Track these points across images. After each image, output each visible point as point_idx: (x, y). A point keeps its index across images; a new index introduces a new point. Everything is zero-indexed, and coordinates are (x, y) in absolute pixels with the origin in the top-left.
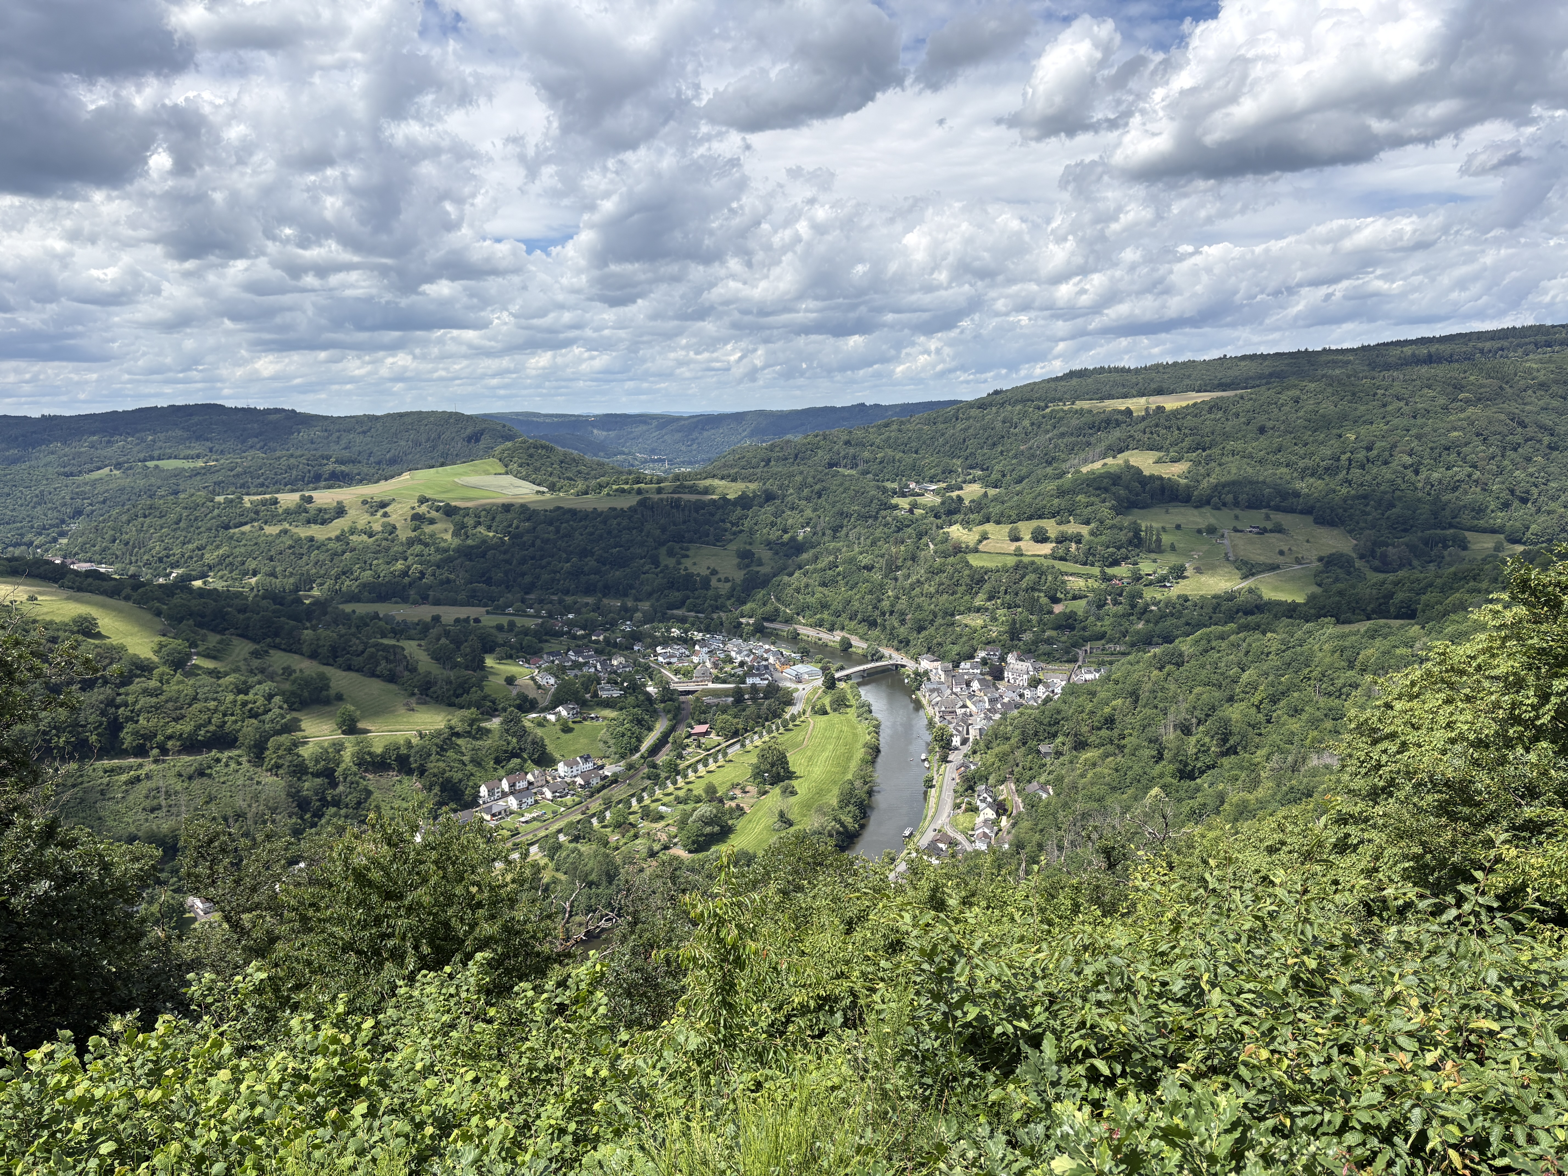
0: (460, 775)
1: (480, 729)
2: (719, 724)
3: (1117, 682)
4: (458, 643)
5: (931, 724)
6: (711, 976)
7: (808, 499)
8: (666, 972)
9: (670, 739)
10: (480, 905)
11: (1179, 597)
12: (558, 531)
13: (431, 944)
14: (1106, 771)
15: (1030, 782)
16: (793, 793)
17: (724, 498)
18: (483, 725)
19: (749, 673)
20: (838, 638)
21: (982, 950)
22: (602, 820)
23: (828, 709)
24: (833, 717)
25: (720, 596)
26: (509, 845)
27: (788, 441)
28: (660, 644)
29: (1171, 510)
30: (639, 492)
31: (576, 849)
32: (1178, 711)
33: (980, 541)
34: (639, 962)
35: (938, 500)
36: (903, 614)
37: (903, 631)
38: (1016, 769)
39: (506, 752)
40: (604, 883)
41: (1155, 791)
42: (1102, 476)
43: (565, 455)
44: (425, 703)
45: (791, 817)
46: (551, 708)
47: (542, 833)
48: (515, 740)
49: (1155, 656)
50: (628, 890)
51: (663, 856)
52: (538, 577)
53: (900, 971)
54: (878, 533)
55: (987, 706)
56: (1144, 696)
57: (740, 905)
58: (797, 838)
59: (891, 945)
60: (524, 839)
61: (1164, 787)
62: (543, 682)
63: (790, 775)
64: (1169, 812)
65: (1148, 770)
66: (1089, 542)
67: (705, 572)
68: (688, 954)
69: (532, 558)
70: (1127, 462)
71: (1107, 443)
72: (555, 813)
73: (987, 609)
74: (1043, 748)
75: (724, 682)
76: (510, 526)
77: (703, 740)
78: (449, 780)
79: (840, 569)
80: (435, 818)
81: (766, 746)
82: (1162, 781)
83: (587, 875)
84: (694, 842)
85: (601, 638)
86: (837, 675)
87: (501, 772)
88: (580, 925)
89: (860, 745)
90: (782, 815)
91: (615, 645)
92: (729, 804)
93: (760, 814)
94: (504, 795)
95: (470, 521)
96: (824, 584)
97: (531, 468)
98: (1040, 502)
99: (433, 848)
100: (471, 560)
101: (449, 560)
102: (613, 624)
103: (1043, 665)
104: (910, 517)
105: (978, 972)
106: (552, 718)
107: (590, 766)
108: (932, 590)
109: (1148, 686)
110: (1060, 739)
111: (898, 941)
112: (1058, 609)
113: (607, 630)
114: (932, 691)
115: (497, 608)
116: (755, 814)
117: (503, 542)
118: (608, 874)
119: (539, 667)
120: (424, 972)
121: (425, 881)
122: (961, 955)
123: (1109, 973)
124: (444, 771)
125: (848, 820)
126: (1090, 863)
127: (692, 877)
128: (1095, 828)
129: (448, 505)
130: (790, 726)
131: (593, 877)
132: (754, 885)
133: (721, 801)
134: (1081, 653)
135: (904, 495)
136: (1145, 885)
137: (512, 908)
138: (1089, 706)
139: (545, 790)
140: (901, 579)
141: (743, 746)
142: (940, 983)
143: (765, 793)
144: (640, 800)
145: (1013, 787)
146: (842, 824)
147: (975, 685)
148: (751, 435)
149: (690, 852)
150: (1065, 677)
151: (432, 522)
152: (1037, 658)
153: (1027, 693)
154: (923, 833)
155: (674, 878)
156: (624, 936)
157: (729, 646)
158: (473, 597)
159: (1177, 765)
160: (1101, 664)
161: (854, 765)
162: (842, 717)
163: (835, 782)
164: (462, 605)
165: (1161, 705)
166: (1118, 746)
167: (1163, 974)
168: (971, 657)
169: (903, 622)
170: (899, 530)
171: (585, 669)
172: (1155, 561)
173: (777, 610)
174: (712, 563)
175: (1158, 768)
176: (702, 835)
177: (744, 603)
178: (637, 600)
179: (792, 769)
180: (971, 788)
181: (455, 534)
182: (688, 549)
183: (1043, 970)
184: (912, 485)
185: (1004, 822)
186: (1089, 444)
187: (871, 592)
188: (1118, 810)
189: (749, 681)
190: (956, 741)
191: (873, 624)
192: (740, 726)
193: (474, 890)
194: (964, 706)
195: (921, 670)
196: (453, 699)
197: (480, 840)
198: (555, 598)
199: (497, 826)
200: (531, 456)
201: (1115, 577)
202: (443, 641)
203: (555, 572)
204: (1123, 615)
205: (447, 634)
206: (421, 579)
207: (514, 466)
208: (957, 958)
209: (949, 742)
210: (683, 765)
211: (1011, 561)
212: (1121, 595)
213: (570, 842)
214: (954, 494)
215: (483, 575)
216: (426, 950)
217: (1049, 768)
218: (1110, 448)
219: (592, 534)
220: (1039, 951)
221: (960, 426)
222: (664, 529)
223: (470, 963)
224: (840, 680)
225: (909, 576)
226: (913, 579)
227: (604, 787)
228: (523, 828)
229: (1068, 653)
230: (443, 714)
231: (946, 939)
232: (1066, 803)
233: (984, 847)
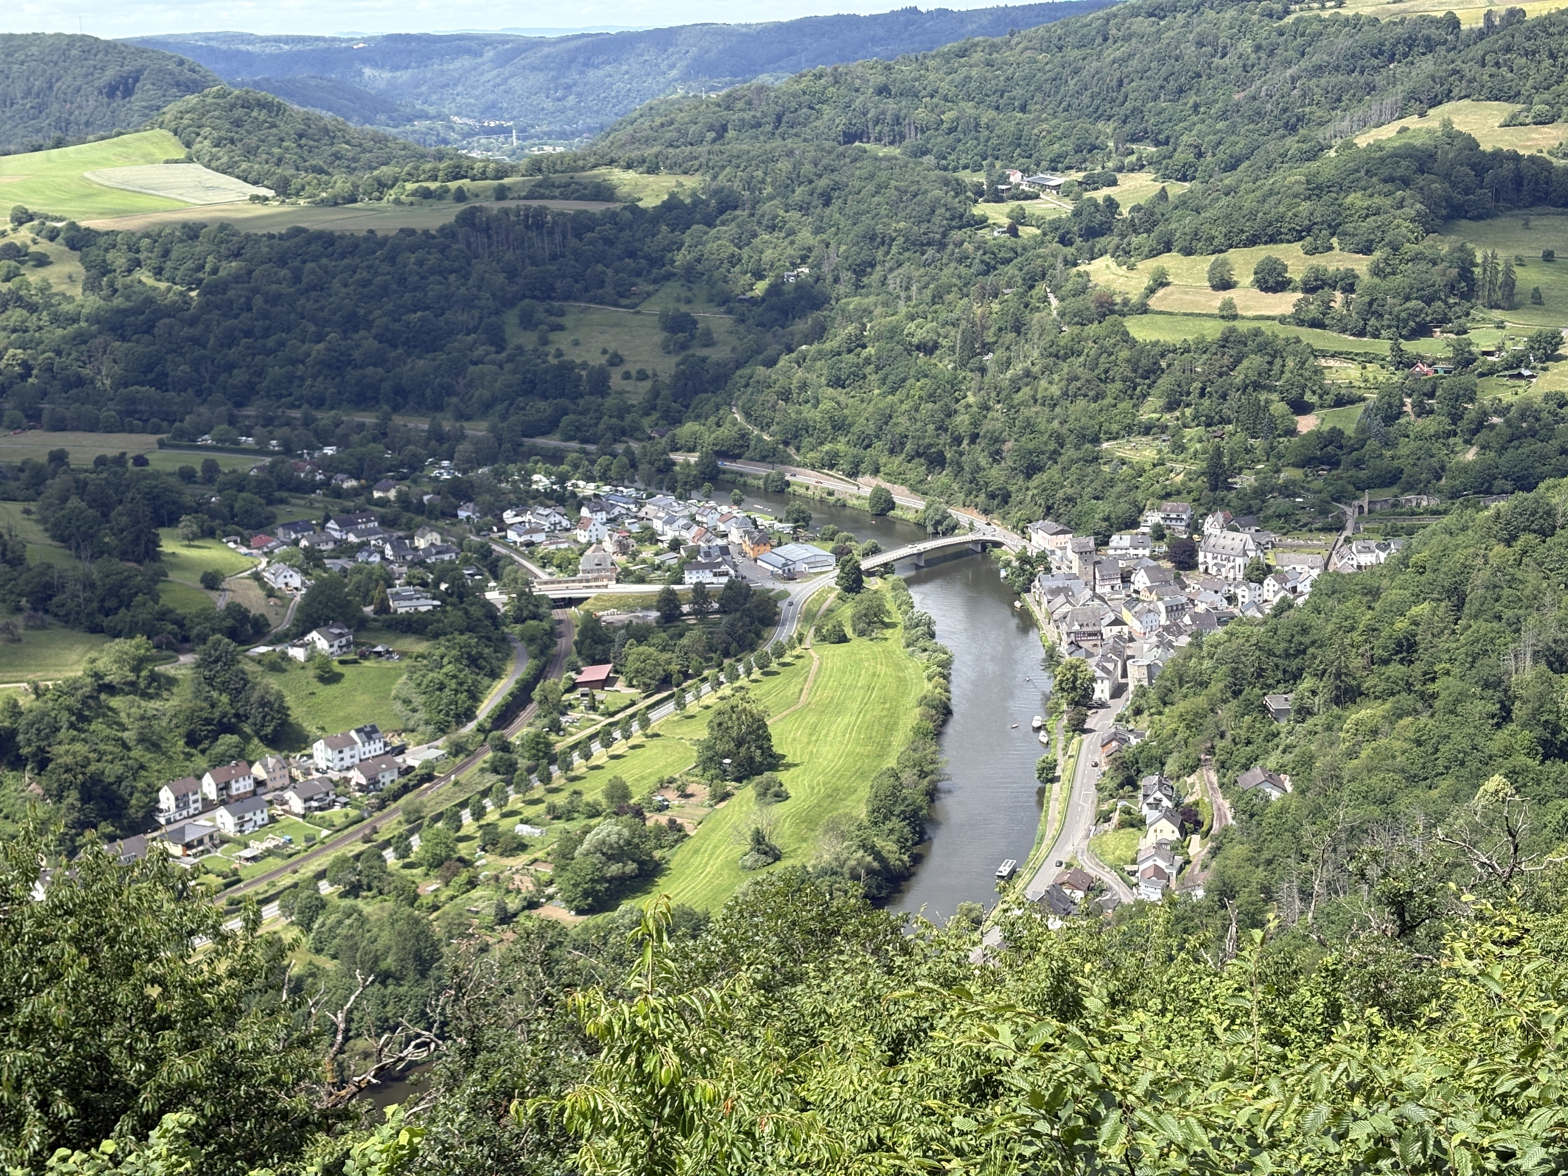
0: (118, 768)
1: (154, 677)
2: (632, 664)
3: (1421, 570)
4: (104, 507)
5: (1052, 658)
6: (625, 1147)
7: (804, 208)
8: (539, 1144)
9: (536, 694)
10: (166, 1022)
11: (1547, 397)
12: (297, 278)
13: (72, 1096)
14: (1398, 745)
15: (1246, 768)
16: (781, 796)
17: (634, 209)
18: (160, 669)
19: (690, 563)
20: (867, 492)
21: (1151, 1095)
22: (404, 852)
23: (849, 631)
24: (858, 646)
25: (628, 409)
26: (221, 904)
27: (761, 89)
28: (510, 506)
29: (1534, 222)
30: (460, 196)
31: (354, 910)
32: (1542, 625)
33: (1152, 291)
34: (486, 1125)
35: (1067, 207)
36: (996, 440)
37: (996, 475)
38: (1220, 744)
39: (208, 721)
40: (412, 975)
41: (1495, 782)
42: (1398, 155)
43: (307, 120)
44: (43, 627)
45: (776, 842)
46: (297, 634)
47: (286, 880)
48: (225, 698)
49: (1498, 516)
50: (460, 987)
51: (528, 922)
52: (260, 373)
53: (992, 1136)
54: (947, 275)
55: (1163, 620)
56: (1475, 593)
57: (681, 1010)
58: (788, 883)
59: (976, 1085)
60: (250, 891)
61: (1512, 775)
62: (278, 584)
63: (774, 762)
64: (1521, 823)
65: (1480, 741)
66: (1371, 290)
67: (597, 360)
68: (581, 1105)
69: (248, 334)
70: (1447, 124)
71: (1408, 85)
72: (310, 840)
73: (1164, 429)
74: (1274, 702)
75: (641, 580)
76: (200, 268)
77: (600, 695)
78: (96, 779)
79: (870, 350)
80: (72, 853)
81: (724, 706)
82: (1508, 764)
83: (376, 960)
84: (586, 894)
85: (392, 494)
86: (865, 564)
87: (201, 762)
88: (366, 1055)
89: (911, 700)
90: (759, 839)
91: (420, 508)
92: (653, 820)
93: (715, 837)
94: (208, 806)
95: (118, 259)
96: (838, 383)
97: (238, 149)
98: (1272, 209)
99: (70, 913)
100: (124, 338)
101: (81, 339)
102: (415, 466)
103: (1274, 537)
104: (1011, 242)
105: (1144, 1137)
106: (298, 653)
107: (376, 747)
108: (1055, 390)
109: (1480, 577)
110: (1307, 683)
111: (989, 1077)
112: (1306, 424)
113: (403, 478)
114: (1055, 592)
115: (181, 434)
116: (705, 837)
117: (187, 302)
118: (418, 957)
119: (269, 554)
120: (62, 1151)
121: (55, 976)
122: (1111, 1104)
123: (1399, 1137)
124: (87, 762)
125: (889, 847)
126: (1364, 924)
127: (584, 961)
128: (1375, 855)
129: (73, 226)
130: (774, 666)
131: (389, 963)
132: (707, 973)
133: (638, 813)
134: (1350, 512)
135: (998, 198)
136: (1471, 967)
137: (229, 1026)
138: (1366, 618)
139: (289, 795)
140: (992, 369)
141: (681, 705)
142: (1070, 1157)
143: (726, 796)
144: (479, 813)
145: (1214, 778)
146: (878, 855)
147: (1140, 580)
148: (685, 78)
149: (580, 912)
150: (1319, 560)
151: (42, 261)
152: (1264, 524)
153: (1244, 594)
154: (1036, 871)
155: (548, 964)
156: (453, 1075)
157: (649, 509)
158: (131, 413)
159: (1539, 731)
160: (1395, 533)
161: (900, 740)
162: (877, 647)
163: (862, 775)
164: (110, 429)
165: (1508, 614)
166: (1422, 695)
167: (1505, 1138)
168: (1132, 524)
169: (996, 456)
170: (988, 269)
171: (361, 557)
172: (1500, 326)
173: (744, 436)
174: (612, 341)
175: (1502, 737)
176: (603, 879)
177: (678, 422)
178: (462, 416)
179: (777, 750)
180: (1131, 782)
181: (91, 286)
182: (562, 313)
183: (1271, 1132)
184: (1016, 177)
185: (1196, 846)
186: (1371, 88)
187: (932, 397)
188: (1420, 823)
189: (691, 578)
190: (1102, 691)
191: (936, 461)
192: (674, 667)
193: (154, 992)
194: (1118, 622)
195: (1032, 551)
196: (100, 618)
197: (162, 895)
198: (296, 414)
199: (196, 868)
200: (238, 123)
201: (1421, 358)
202: (74, 502)
203: (294, 362)
204: (1437, 436)
205: (81, 487)
206: (24, 377)
207: (204, 146)
208: (1102, 1110)
209: (1088, 693)
210: (561, 744)
211: (1213, 330)
212: (1431, 395)
213: (343, 895)
214: (1100, 195)
215: (149, 368)
216: (63, 1109)
217: (1285, 740)
218: (1413, 96)
219: (365, 283)
220: (1264, 1093)
221: (1113, 52)
222: (512, 274)
223: (154, 1134)
224: (870, 573)
225: (1008, 363)
226: (1017, 369)
227: (405, 789)
228: (248, 871)
229: (1324, 512)
230: (80, 649)
231: (1080, 1075)
232: (1319, 808)
233: (1155, 895)
